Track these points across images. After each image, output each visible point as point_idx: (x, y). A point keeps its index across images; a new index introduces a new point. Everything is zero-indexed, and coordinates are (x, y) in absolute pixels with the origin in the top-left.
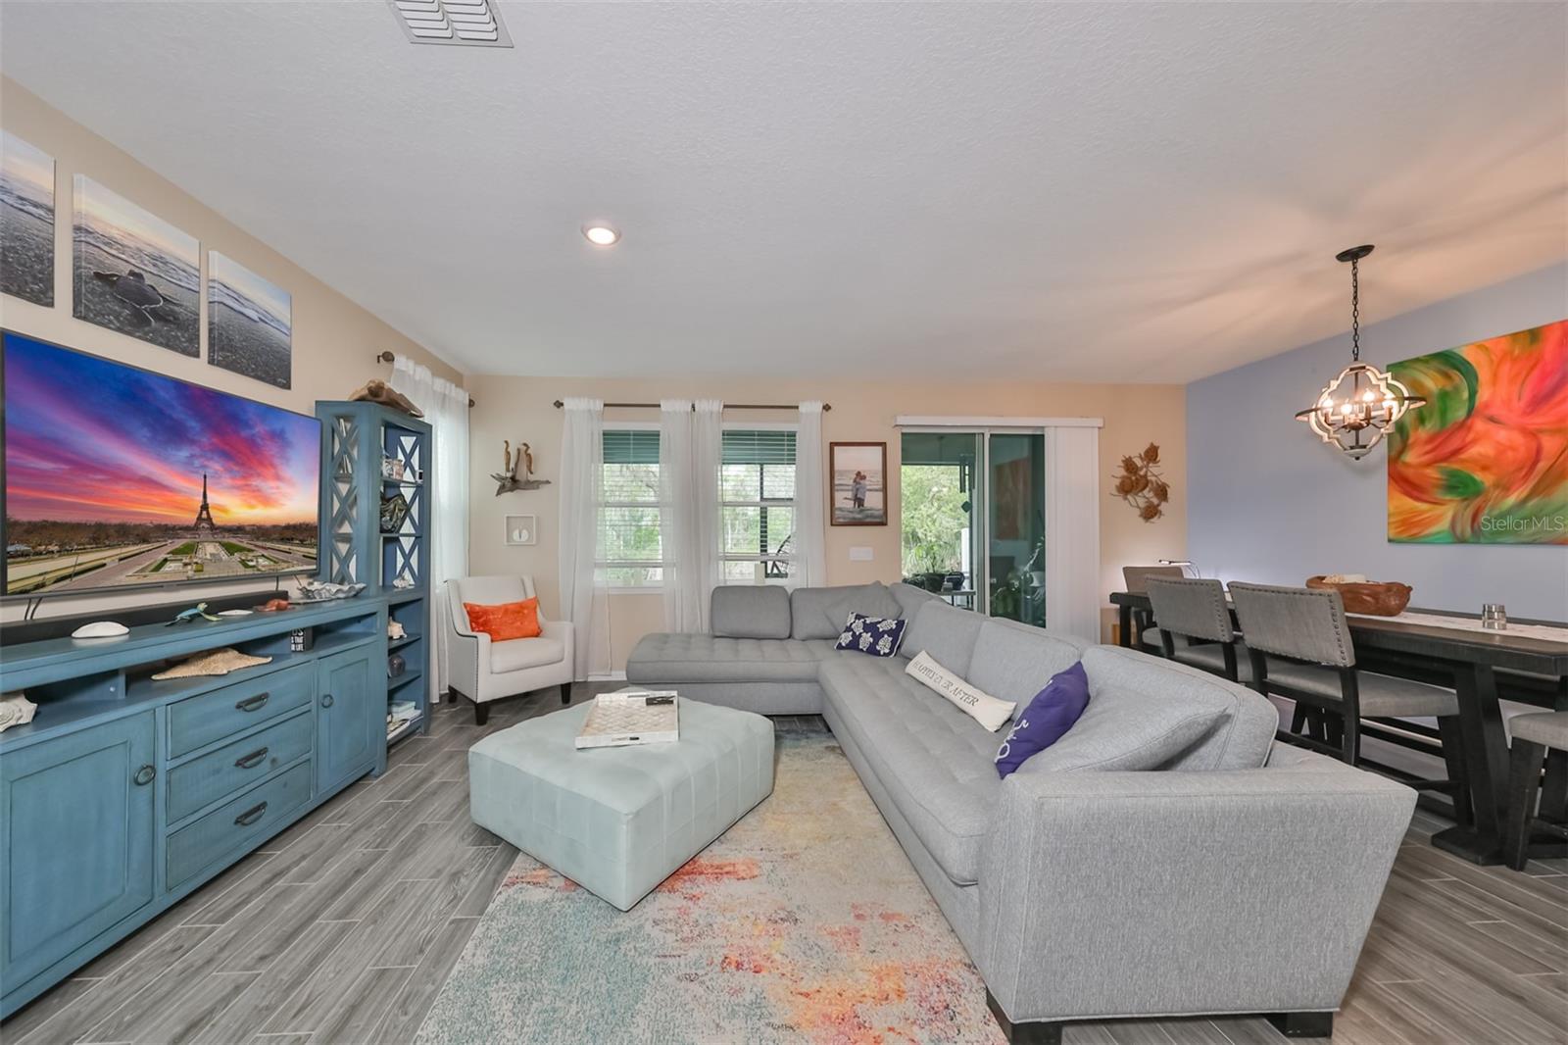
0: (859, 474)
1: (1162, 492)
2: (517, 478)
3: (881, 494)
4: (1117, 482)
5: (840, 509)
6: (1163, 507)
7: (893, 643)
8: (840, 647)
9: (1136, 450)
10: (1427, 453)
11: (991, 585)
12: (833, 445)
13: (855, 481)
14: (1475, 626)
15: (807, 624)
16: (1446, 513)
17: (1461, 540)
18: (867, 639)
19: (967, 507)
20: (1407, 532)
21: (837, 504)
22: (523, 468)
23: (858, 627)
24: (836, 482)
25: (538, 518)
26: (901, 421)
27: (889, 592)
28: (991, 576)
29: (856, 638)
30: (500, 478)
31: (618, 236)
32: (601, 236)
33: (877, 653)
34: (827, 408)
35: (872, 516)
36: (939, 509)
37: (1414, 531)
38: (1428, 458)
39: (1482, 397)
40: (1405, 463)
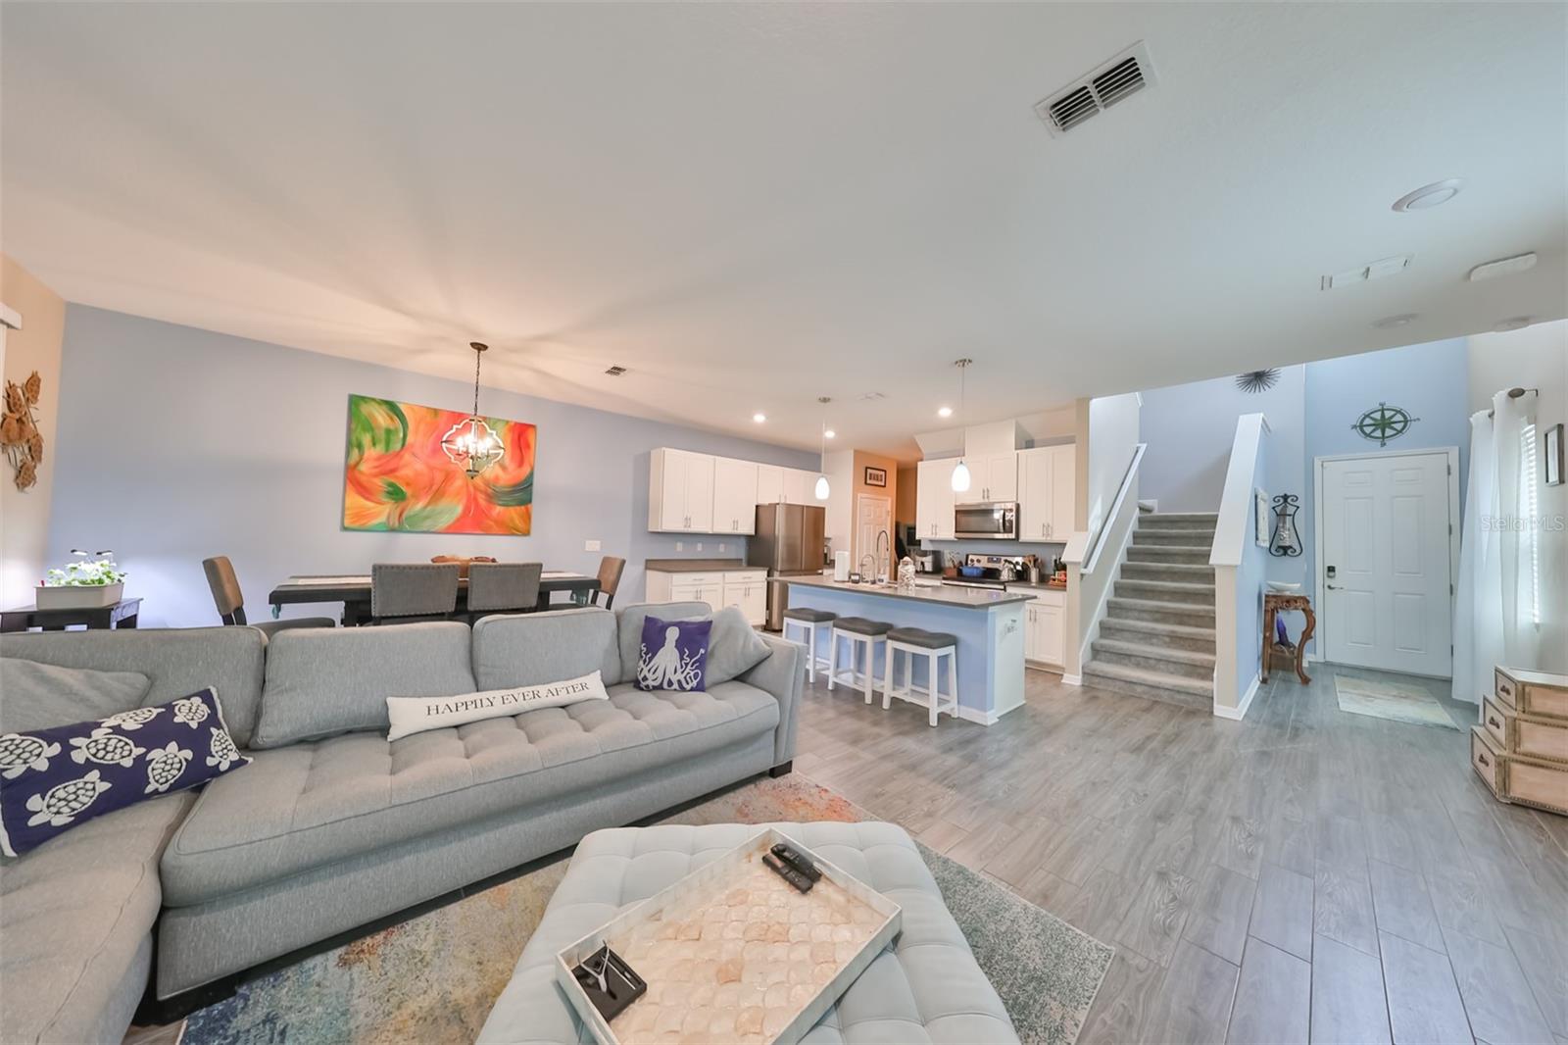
1: (38, 449)
9: (19, 374)
10: (376, 467)
16: (383, 511)
17: (393, 530)
20: (358, 521)
37: (363, 522)
38: (377, 470)
39: (410, 439)
40: (361, 473)
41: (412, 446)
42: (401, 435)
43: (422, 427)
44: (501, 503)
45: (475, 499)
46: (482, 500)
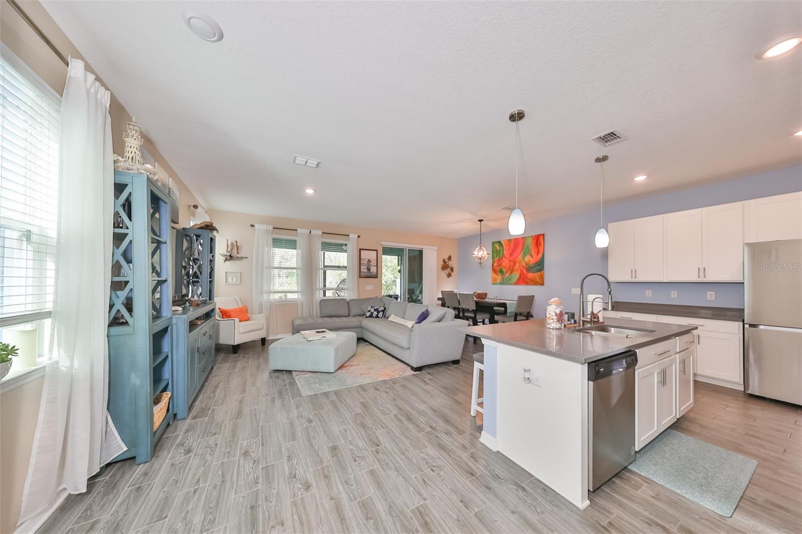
0: (369, 260)
1: (452, 269)
2: (232, 255)
3: (376, 267)
4: (441, 266)
5: (363, 272)
6: (452, 274)
7: (383, 314)
8: (366, 317)
9: (446, 257)
11: (408, 298)
12: (360, 250)
13: (368, 262)
14: (493, 301)
15: (354, 311)
16: (499, 278)
17: (501, 284)
18: (375, 313)
19: (400, 271)
20: (494, 282)
21: (362, 270)
22: (235, 251)
23: (372, 310)
24: (362, 262)
25: (240, 273)
26: (383, 243)
27: (381, 300)
28: (408, 295)
29: (372, 314)
30: (224, 256)
31: (315, 191)
32: (310, 191)
33: (379, 317)
34: (359, 237)
35: (373, 275)
36: (387, 270)
38: (497, 265)
40: (494, 266)
41: (505, 254)
42: (502, 251)
43: (507, 247)
44: (531, 271)
45: (523, 271)
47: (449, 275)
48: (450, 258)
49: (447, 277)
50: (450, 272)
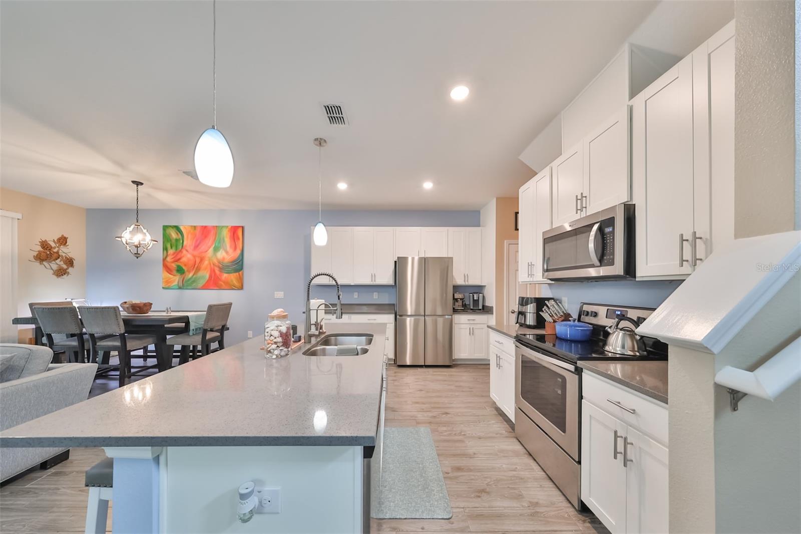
1: (70, 262)
4: (35, 254)
6: (70, 270)
9: (50, 236)
10: (173, 258)
16: (176, 279)
17: (180, 288)
20: (167, 286)
37: (169, 284)
38: (172, 260)
39: (185, 243)
40: (167, 261)
41: (186, 246)
42: (181, 241)
43: (190, 236)
44: (226, 272)
45: (214, 271)
46: (217, 272)
47: (61, 273)
48: (63, 241)
49: (55, 277)
50: (65, 267)
